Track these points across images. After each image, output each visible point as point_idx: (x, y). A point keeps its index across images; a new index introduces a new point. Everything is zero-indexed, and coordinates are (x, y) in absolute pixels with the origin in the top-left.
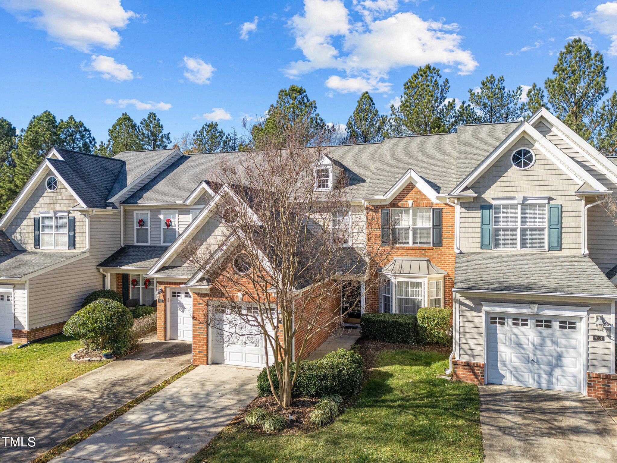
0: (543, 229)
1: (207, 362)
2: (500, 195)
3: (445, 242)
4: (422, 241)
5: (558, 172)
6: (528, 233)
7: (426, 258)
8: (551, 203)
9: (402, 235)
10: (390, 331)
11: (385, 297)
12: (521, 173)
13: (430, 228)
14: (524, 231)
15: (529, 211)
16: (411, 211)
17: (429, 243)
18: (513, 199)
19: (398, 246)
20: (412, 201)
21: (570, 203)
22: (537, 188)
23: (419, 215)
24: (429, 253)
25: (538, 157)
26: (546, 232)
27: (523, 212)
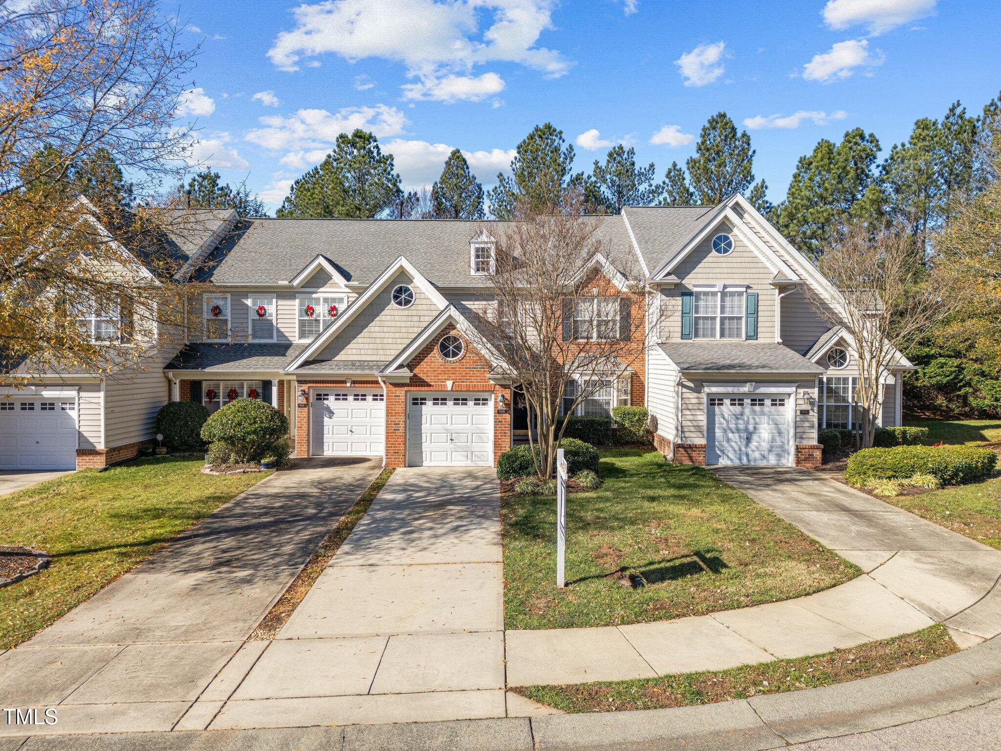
0: (741, 318)
2: (701, 282)
3: (633, 336)
4: (608, 335)
5: (755, 260)
6: (727, 322)
8: (749, 291)
9: (585, 328)
12: (722, 260)
13: (616, 321)
14: (723, 319)
15: (728, 299)
16: (596, 301)
18: (713, 286)
19: (580, 340)
20: (597, 289)
21: (765, 292)
22: (736, 276)
23: (604, 307)
24: (615, 349)
25: (738, 244)
26: (744, 320)
27: (723, 300)
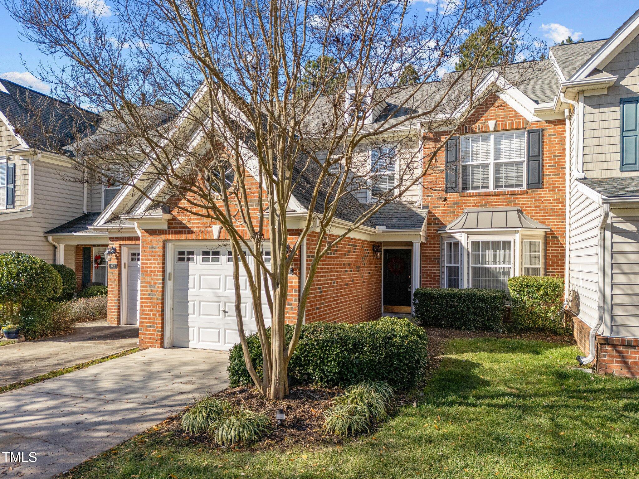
1: (162, 343)
3: (547, 181)
4: (510, 183)
7: (516, 208)
9: (478, 175)
10: (463, 311)
11: (450, 269)
13: (521, 163)
16: (492, 137)
17: (521, 186)
19: (471, 191)
20: (494, 122)
23: (504, 145)
24: (522, 200)
